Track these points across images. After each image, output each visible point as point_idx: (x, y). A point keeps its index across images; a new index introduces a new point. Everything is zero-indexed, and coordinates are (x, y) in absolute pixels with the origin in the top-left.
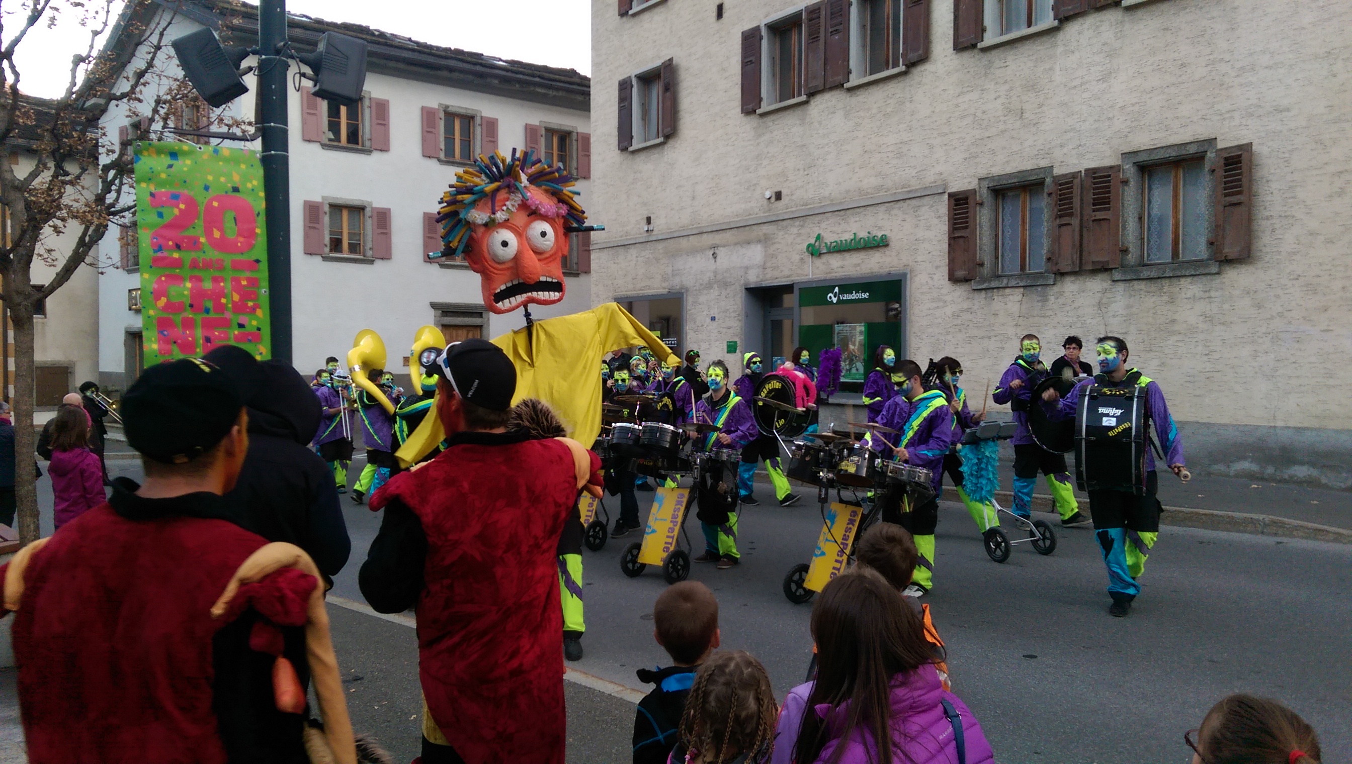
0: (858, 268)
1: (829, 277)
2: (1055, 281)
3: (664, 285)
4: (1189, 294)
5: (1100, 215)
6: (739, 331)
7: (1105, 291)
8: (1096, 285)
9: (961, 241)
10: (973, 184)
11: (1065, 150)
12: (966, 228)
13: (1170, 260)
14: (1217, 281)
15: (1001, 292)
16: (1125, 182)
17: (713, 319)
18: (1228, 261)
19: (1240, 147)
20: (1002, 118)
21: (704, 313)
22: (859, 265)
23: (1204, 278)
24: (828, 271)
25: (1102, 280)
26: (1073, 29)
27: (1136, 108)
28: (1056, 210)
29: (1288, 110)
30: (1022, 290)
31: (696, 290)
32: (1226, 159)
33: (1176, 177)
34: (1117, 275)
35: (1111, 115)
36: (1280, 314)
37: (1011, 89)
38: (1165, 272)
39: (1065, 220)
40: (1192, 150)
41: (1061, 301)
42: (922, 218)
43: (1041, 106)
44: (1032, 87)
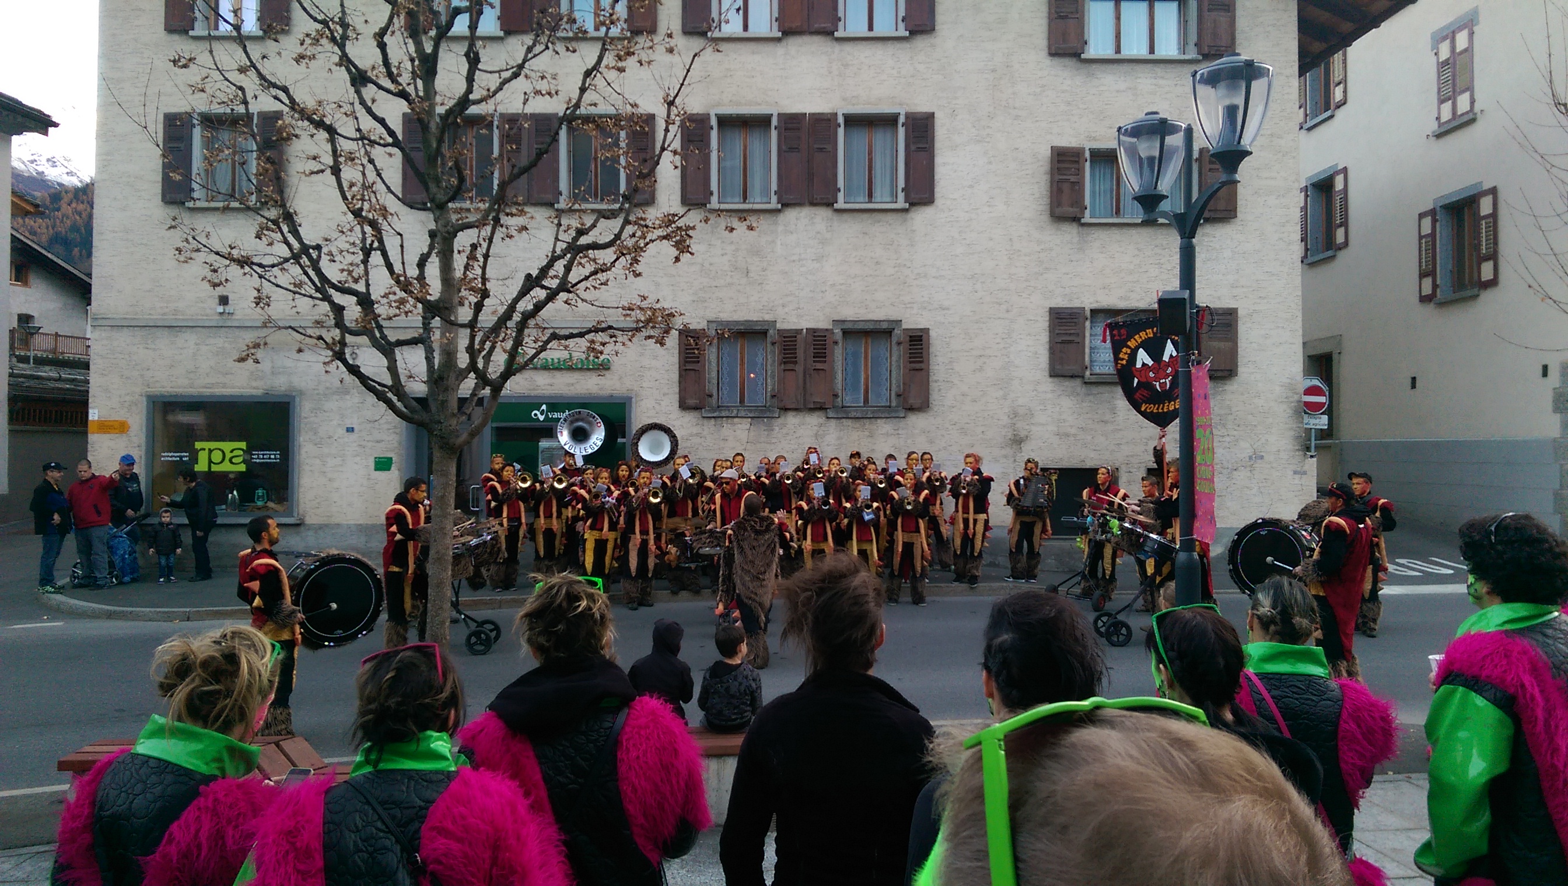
0: (572, 388)
1: (533, 393)
2: (779, 414)
4: (884, 431)
5: (819, 366)
6: (396, 445)
7: (821, 425)
8: (814, 420)
9: (692, 373)
10: (703, 325)
11: (786, 310)
12: (698, 362)
13: (862, 405)
14: (902, 423)
15: (730, 420)
16: (836, 343)
17: (350, 430)
18: (911, 409)
19: (921, 330)
20: (729, 273)
21: (335, 422)
22: (572, 384)
23: (894, 420)
24: (532, 387)
25: (818, 416)
26: (792, 215)
27: (843, 287)
28: (781, 357)
29: (948, 309)
30: (750, 420)
31: (318, 394)
32: (911, 337)
33: (866, 342)
34: (831, 415)
35: (824, 289)
36: (945, 448)
37: (737, 250)
38: (867, 414)
39: (790, 366)
40: (885, 326)
41: (784, 431)
42: (648, 348)
43: (764, 270)
44: (756, 252)
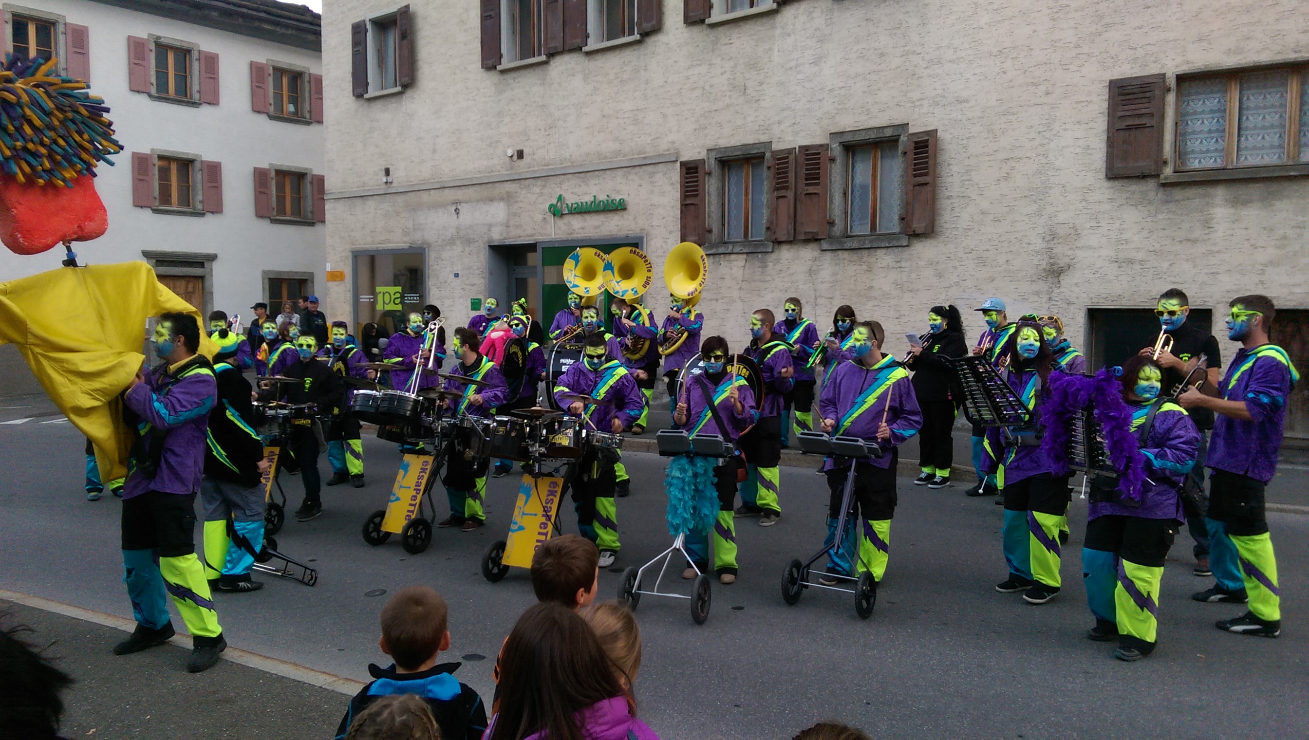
0: (598, 230)
1: (570, 237)
2: (773, 248)
3: (405, 239)
4: (884, 264)
5: (812, 190)
6: (483, 288)
7: (815, 259)
8: (808, 253)
9: (692, 208)
10: (703, 155)
11: (782, 127)
12: (697, 195)
13: (869, 233)
14: (906, 253)
15: (727, 257)
16: (832, 160)
17: (457, 275)
18: (916, 236)
19: (927, 133)
20: (728, 93)
21: (448, 269)
22: (599, 227)
23: (896, 250)
24: (569, 232)
25: (812, 249)
26: (789, 13)
27: (843, 91)
28: (774, 184)
29: (966, 101)
30: (745, 256)
31: (438, 245)
32: (916, 143)
33: (875, 156)
34: (825, 246)
35: (821, 97)
36: (957, 284)
37: (736, 66)
38: (864, 243)
39: (782, 193)
40: (888, 133)
41: (778, 267)
42: (657, 184)
43: (761, 84)
44: (754, 65)
